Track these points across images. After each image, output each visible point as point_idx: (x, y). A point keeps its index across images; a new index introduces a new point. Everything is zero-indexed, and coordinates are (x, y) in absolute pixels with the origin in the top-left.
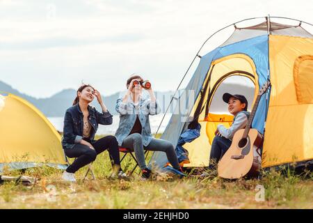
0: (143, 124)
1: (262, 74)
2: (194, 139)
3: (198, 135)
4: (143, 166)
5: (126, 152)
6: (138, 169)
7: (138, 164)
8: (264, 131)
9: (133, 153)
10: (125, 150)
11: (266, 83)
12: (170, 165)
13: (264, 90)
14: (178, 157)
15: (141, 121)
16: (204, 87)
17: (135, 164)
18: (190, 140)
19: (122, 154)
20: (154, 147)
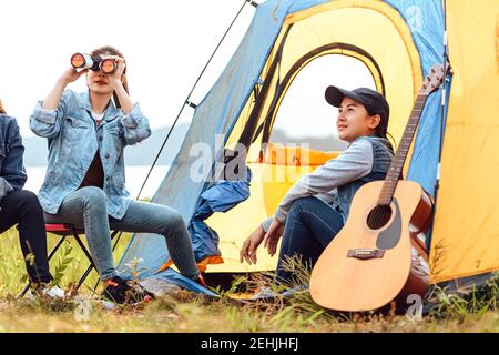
0: (108, 168)
1: (429, 47)
2: (235, 204)
3: (245, 196)
4: (107, 271)
5: (64, 234)
6: (94, 276)
7: (92, 266)
8: (437, 187)
9: (83, 237)
10: (62, 228)
11: (439, 66)
12: (173, 266)
13: (435, 82)
14: (195, 247)
15: (104, 161)
16: (263, 77)
17: (87, 263)
18: (226, 207)
19: (52, 240)
20: (136, 223)
